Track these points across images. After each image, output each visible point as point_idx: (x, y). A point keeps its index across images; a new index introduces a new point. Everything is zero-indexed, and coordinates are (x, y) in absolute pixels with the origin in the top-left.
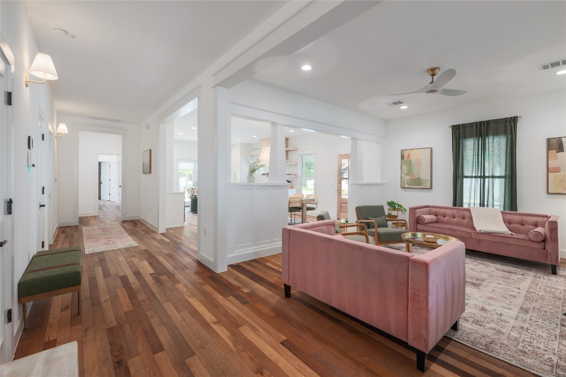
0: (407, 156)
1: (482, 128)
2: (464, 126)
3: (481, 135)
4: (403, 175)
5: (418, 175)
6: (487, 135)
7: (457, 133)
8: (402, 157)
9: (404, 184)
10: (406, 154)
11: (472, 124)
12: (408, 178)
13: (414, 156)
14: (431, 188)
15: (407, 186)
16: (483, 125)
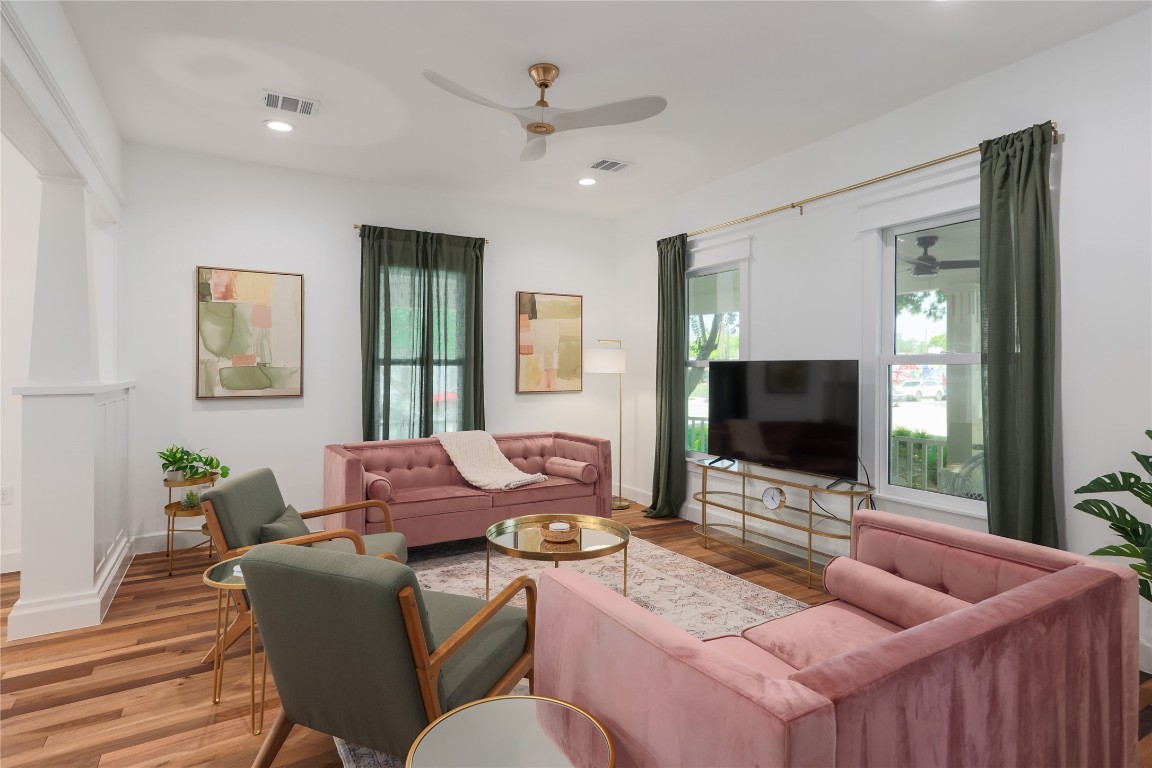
0: (223, 289)
1: (429, 248)
2: (392, 233)
3: (425, 265)
4: (205, 355)
5: (262, 356)
6: (436, 267)
7: (376, 248)
8: (203, 292)
9: (210, 384)
10: (216, 282)
11: (408, 232)
12: (226, 363)
13: (246, 294)
14: (301, 395)
15: (219, 391)
16: (429, 242)
